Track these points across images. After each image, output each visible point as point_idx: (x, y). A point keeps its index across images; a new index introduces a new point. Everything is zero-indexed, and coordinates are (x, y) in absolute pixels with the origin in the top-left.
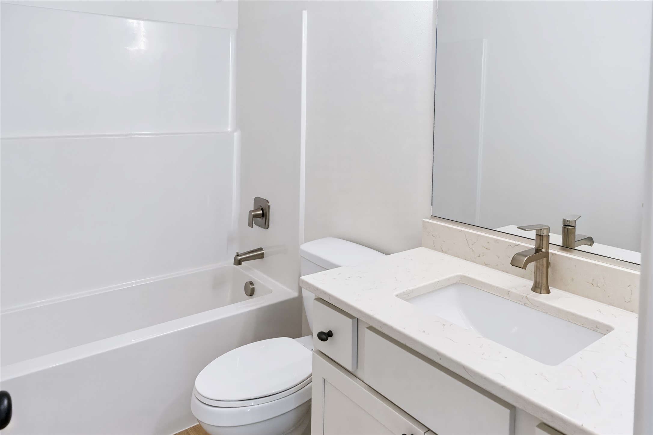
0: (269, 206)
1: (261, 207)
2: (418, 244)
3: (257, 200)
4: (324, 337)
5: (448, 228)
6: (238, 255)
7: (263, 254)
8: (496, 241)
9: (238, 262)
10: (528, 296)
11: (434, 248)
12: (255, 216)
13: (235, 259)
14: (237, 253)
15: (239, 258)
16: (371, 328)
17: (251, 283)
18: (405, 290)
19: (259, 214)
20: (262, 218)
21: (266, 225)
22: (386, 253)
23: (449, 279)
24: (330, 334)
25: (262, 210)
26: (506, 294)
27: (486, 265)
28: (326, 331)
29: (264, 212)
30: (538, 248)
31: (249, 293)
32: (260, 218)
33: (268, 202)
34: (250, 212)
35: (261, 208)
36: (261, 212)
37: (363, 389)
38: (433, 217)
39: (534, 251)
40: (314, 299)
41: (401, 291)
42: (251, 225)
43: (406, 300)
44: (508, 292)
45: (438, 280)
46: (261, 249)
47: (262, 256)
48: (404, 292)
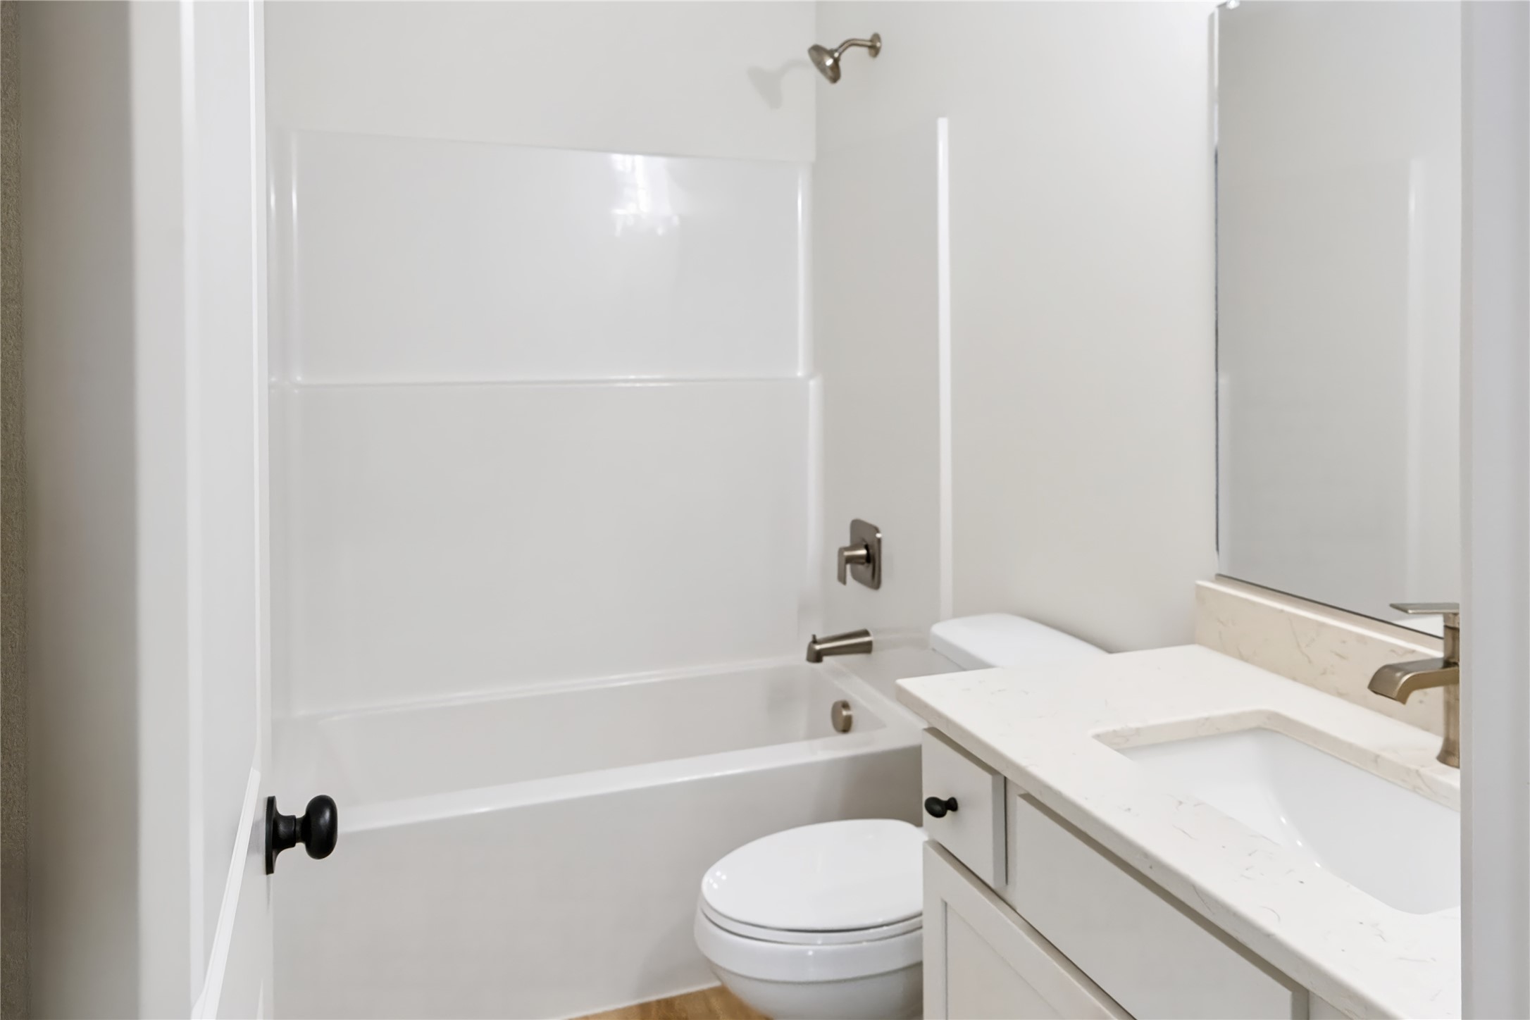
0: (879, 540)
1: (864, 540)
2: (1188, 638)
3: (857, 526)
4: (938, 808)
5: (1254, 603)
6: (815, 641)
7: (870, 644)
8: (1362, 639)
9: (816, 657)
10: (1422, 770)
11: (1224, 648)
12: (850, 560)
13: (810, 649)
14: (814, 637)
15: (818, 647)
16: (1028, 798)
17: (845, 706)
18: (1117, 727)
19: (860, 557)
20: (866, 564)
21: (874, 581)
22: (1109, 650)
23: (1235, 718)
24: (952, 805)
25: (867, 547)
26: (1368, 761)
27: (1341, 695)
28: (945, 798)
29: (871, 551)
30: (1449, 658)
31: (841, 726)
32: (862, 564)
33: (877, 530)
34: (842, 550)
35: (864, 544)
36: (863, 552)
37: (1015, 927)
38: (1221, 577)
39: (1441, 664)
40: (925, 730)
41: (1110, 728)
42: (842, 579)
43: (1118, 750)
44: (1376, 758)
45: (1205, 715)
46: (865, 633)
47: (866, 648)
48: (1115, 731)
